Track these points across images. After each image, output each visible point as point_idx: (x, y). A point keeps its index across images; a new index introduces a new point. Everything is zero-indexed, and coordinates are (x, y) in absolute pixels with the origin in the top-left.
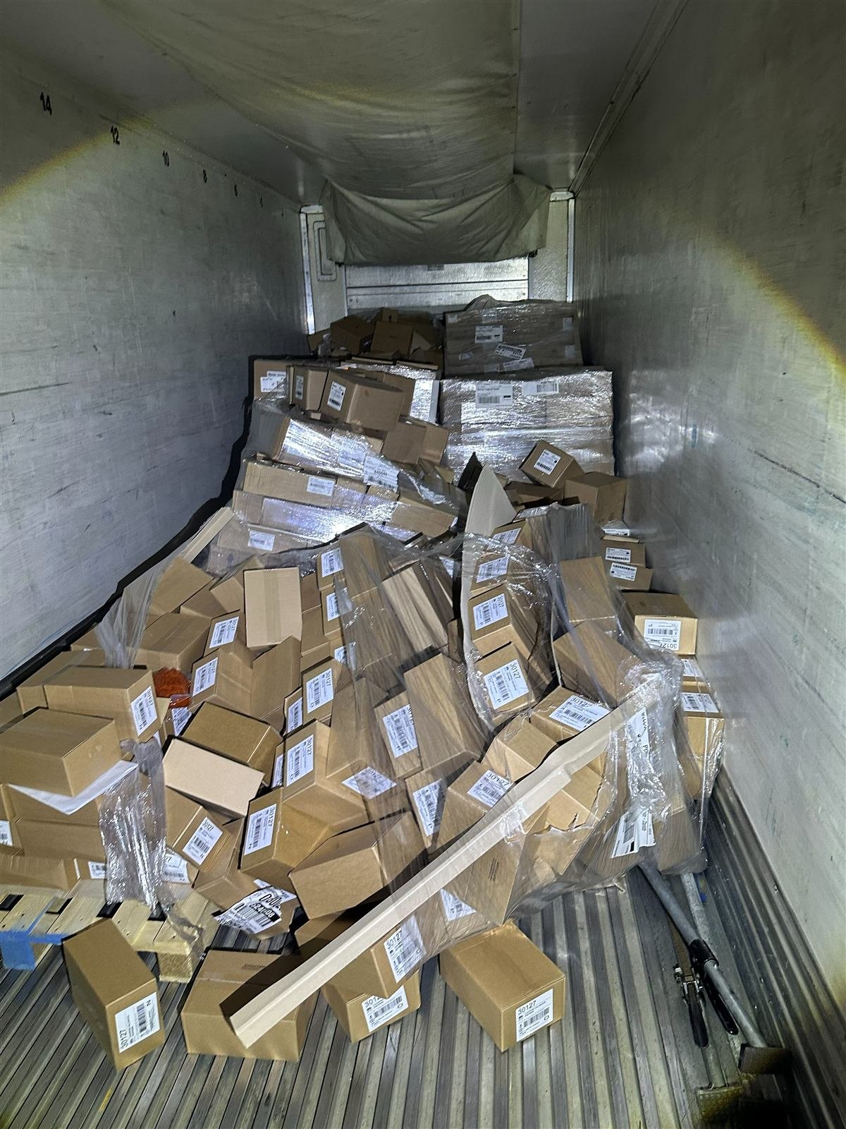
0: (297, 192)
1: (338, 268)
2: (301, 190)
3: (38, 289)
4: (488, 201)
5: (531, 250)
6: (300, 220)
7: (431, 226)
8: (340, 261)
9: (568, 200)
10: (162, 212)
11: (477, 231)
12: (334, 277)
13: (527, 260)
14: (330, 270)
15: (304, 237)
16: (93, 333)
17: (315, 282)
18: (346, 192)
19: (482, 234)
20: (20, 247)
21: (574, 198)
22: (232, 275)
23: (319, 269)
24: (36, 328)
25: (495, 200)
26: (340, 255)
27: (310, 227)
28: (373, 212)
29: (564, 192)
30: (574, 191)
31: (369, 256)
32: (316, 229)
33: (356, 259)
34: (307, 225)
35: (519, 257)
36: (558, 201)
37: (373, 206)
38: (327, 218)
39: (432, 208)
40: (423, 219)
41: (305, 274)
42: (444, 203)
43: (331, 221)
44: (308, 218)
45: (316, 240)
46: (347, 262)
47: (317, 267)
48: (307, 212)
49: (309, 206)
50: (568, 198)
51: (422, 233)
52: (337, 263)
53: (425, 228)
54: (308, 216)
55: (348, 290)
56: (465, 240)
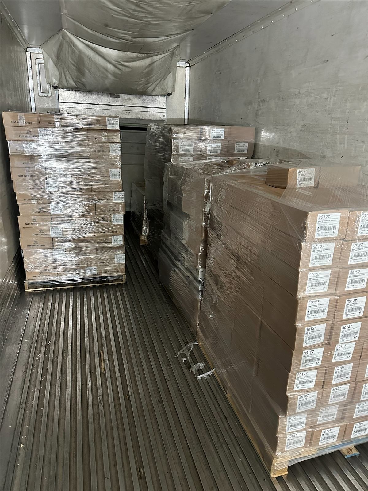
1: (53, 89)
5: (169, 92)
6: (26, 56)
7: (127, 70)
8: (56, 85)
9: (186, 67)
12: (49, 95)
13: (165, 97)
14: (47, 90)
15: (29, 67)
17: (37, 97)
21: (189, 66)
23: (39, 89)
26: (55, 81)
27: (33, 61)
28: (91, 56)
29: (184, 63)
30: (190, 63)
31: (79, 84)
32: (37, 63)
33: (69, 85)
34: (31, 60)
35: (162, 95)
36: (181, 67)
37: (91, 51)
38: (45, 58)
39: (132, 58)
40: (124, 64)
41: (30, 91)
42: (140, 56)
43: (49, 59)
44: (32, 56)
45: (38, 71)
46: (61, 86)
47: (38, 87)
48: (31, 52)
49: (32, 47)
50: (186, 66)
51: (120, 73)
52: (52, 86)
53: (123, 70)
54: (32, 54)
55: (60, 103)
56: (142, 81)
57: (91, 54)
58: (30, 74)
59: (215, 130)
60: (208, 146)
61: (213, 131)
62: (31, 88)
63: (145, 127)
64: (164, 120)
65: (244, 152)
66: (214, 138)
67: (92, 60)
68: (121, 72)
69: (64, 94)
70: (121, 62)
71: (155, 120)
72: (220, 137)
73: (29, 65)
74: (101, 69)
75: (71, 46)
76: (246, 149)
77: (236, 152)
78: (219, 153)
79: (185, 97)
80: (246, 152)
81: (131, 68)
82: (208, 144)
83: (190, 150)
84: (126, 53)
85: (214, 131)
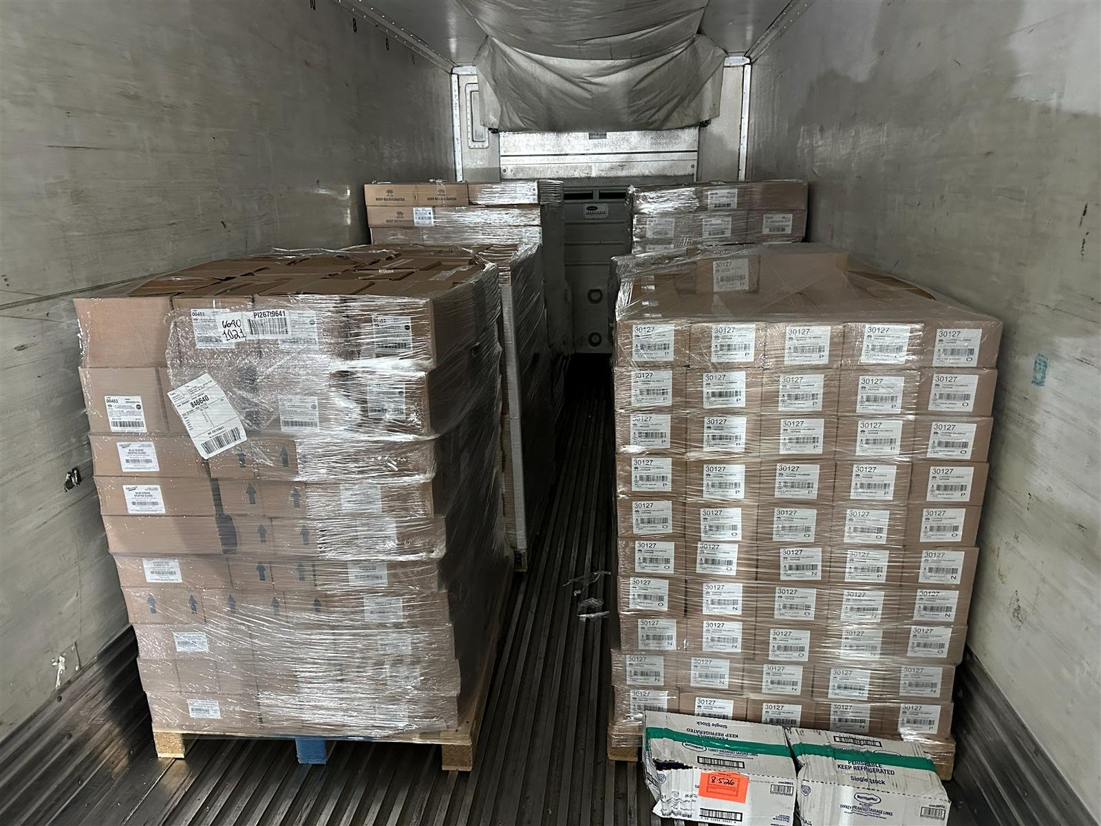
0: (448, 49)
1: (491, 134)
2: (453, 45)
3: (152, 151)
4: (666, 63)
5: (705, 120)
6: (451, 81)
7: (602, 90)
8: (495, 127)
9: (744, 66)
10: (307, 64)
11: (650, 97)
12: (486, 144)
13: (697, 130)
14: (482, 137)
15: (455, 100)
16: (222, 206)
17: (466, 150)
18: (508, 50)
19: (655, 101)
20: (127, 97)
21: (751, 64)
22: (381, 139)
23: (470, 136)
24: (150, 200)
25: (672, 63)
26: (494, 120)
27: (462, 89)
28: (538, 73)
29: (739, 58)
30: (752, 56)
31: (529, 122)
32: (468, 92)
33: (513, 125)
34: (459, 87)
35: (689, 127)
36: (733, 67)
37: (537, 65)
38: (481, 80)
39: (605, 69)
40: (592, 81)
41: (456, 140)
42: (618, 64)
43: (486, 84)
44: (460, 80)
45: (469, 104)
46: (502, 128)
47: (468, 132)
48: (459, 73)
49: (461, 66)
50: (743, 64)
51: (591, 97)
52: (490, 129)
53: (593, 91)
54: (460, 77)
55: (501, 158)
56: (636, 107)
57: (538, 71)
58: (456, 112)
59: (717, 193)
60: (704, 223)
61: (713, 196)
62: (457, 135)
63: (621, 191)
64: (693, 175)
65: (784, 233)
66: (715, 207)
67: (540, 80)
68: (592, 95)
69: (510, 142)
70: (586, 78)
71: (675, 176)
72: (729, 205)
73: (456, 96)
74: (557, 93)
75: (505, 62)
76: (788, 226)
77: (766, 231)
78: (727, 235)
79: (741, 126)
80: (789, 231)
81: (608, 87)
82: (703, 220)
83: (669, 232)
84: (592, 61)
85: (716, 195)
